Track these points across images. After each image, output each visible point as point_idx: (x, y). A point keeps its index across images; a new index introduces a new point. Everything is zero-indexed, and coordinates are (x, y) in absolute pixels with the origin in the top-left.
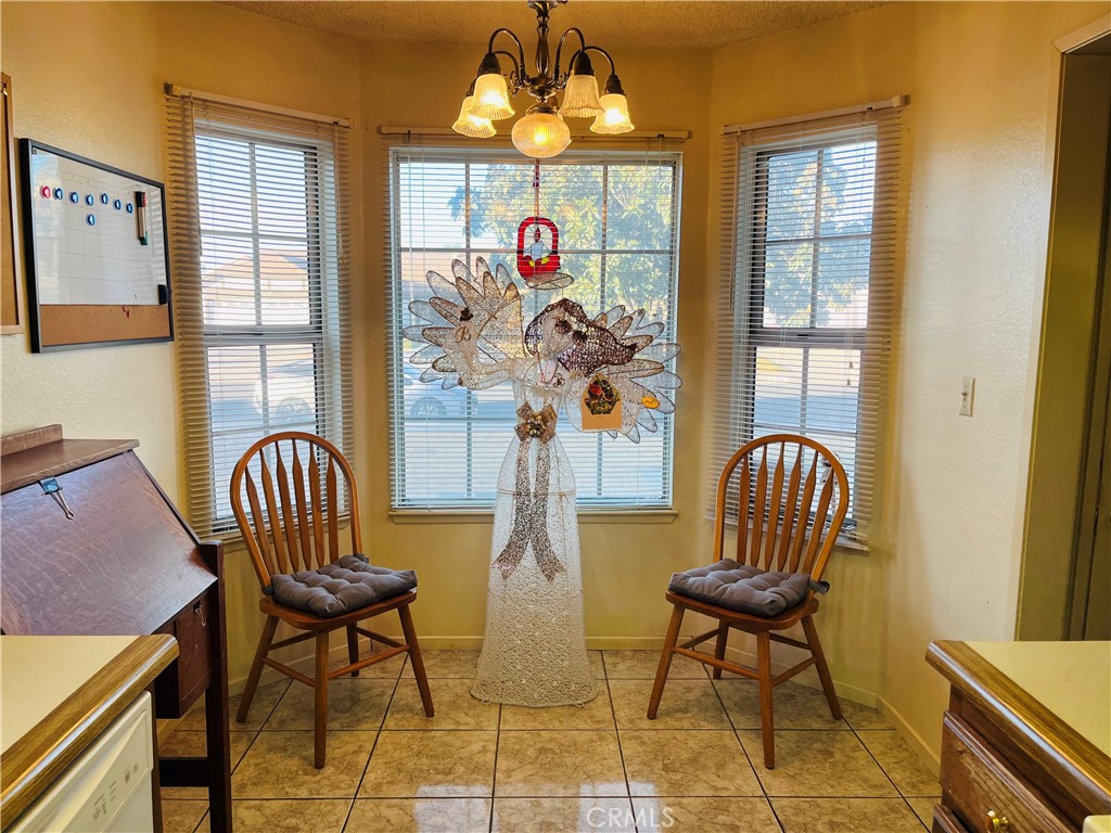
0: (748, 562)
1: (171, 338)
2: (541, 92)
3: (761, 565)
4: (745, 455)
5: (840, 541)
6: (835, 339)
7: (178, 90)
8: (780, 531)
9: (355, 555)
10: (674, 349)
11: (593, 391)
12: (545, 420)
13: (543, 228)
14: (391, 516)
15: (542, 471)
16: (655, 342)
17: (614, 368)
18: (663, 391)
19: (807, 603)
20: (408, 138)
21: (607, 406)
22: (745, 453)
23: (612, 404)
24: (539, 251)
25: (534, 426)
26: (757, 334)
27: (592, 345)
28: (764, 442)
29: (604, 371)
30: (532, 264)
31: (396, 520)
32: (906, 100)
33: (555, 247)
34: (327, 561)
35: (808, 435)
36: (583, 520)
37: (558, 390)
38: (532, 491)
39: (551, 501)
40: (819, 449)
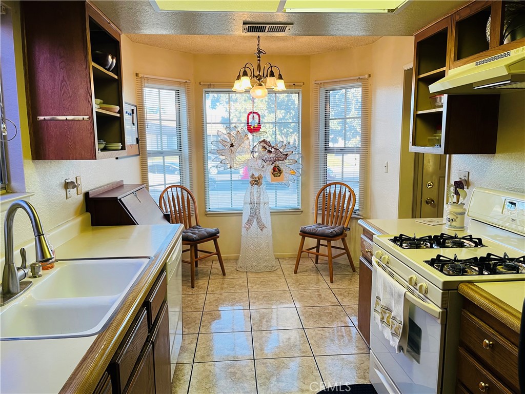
0: (325, 224)
1: (139, 155)
2: (259, 80)
3: (330, 224)
4: (324, 189)
5: (353, 216)
6: (351, 151)
7: (140, 75)
8: (335, 214)
9: (197, 225)
10: (300, 155)
11: (274, 170)
12: (259, 179)
13: (255, 115)
14: (206, 214)
15: (258, 196)
16: (294, 153)
17: (280, 162)
18: (297, 169)
19: (343, 235)
20: (209, 86)
21: (279, 174)
22: (323, 189)
23: (281, 173)
24: (254, 123)
25: (255, 181)
26: (327, 150)
27: (273, 155)
28: (330, 185)
29: (277, 163)
30: (252, 127)
31: (208, 216)
32: (370, 76)
33: (259, 122)
34: (188, 227)
35: (344, 183)
36: (272, 214)
37: (263, 169)
38: (255, 202)
39: (261, 206)
40: (347, 186)
